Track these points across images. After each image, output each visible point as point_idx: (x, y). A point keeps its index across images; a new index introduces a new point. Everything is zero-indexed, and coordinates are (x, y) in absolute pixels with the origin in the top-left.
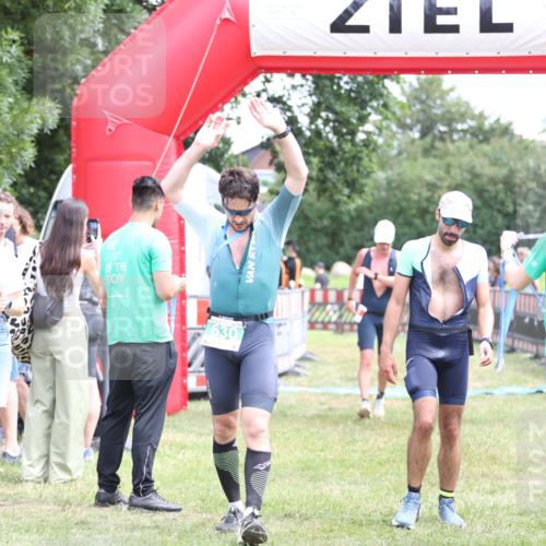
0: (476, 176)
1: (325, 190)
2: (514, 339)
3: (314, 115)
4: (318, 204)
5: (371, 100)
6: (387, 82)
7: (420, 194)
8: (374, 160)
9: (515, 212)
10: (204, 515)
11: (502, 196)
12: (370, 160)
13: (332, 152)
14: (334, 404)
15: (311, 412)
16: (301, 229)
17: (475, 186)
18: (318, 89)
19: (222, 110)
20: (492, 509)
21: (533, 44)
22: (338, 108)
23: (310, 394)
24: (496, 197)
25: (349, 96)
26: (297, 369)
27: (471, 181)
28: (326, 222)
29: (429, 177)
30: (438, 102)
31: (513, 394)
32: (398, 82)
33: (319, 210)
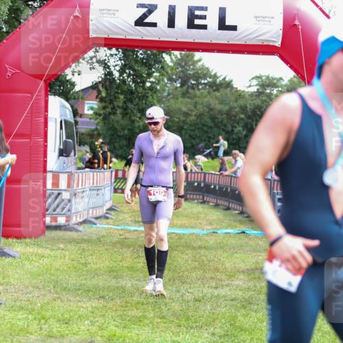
0: (211, 109)
1: (127, 114)
2: (229, 202)
3: (122, 72)
4: (122, 122)
5: (154, 64)
6: (164, 55)
7: (179, 118)
8: (155, 97)
9: (233, 131)
10: (55, 295)
11: (225, 121)
12: (153, 98)
13: (132, 92)
14: (128, 235)
15: (115, 239)
16: (112, 135)
17: (211, 115)
18: (125, 57)
19: (70, 66)
20: (216, 297)
21: (247, 38)
22: (136, 68)
23: (115, 229)
24: (222, 122)
25: (142, 61)
26: (108, 215)
27: (208, 112)
28: (126, 132)
29: (184, 109)
30: (191, 67)
31: (229, 233)
32: (170, 55)
33: (121, 125)
